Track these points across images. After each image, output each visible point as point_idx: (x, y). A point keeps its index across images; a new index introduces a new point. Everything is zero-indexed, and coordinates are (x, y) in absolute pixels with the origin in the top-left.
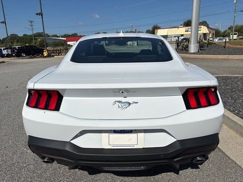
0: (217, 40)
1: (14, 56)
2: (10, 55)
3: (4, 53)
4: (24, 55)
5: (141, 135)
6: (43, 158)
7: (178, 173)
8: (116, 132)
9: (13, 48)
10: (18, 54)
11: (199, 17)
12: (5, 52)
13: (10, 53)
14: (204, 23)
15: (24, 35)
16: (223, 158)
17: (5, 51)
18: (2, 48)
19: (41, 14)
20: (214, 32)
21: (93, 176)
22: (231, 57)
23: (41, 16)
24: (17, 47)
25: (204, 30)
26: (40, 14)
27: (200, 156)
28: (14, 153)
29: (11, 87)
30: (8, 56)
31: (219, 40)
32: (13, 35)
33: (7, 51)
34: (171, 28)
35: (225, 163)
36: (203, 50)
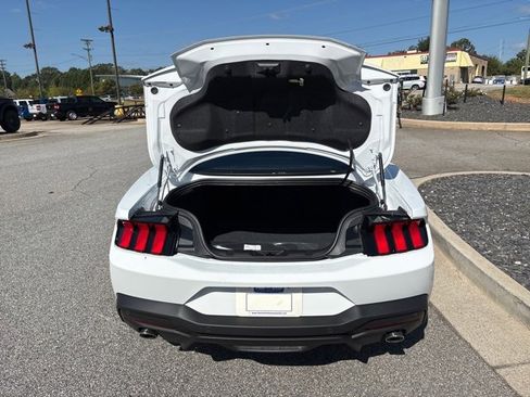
0: (491, 82)
1: (52, 119)
2: (44, 115)
3: (30, 111)
4: (75, 117)
5: (297, 296)
6: (140, 329)
7: (365, 361)
8: (257, 290)
9: (51, 101)
10: (62, 113)
11: (446, 32)
12: (33, 109)
13: (45, 111)
14: (463, 45)
15: (71, 70)
16: (450, 337)
17: (35, 106)
18: (27, 101)
19: (110, 29)
20: (485, 64)
21: (220, 363)
22: (512, 126)
23: (109, 33)
24: (59, 98)
25: (463, 59)
26: (107, 28)
27: (396, 331)
28: (83, 322)
29: (59, 193)
30: (40, 117)
31: (497, 81)
32: (48, 68)
33: (39, 108)
34: (389, 55)
35: (451, 346)
36: (455, 109)
